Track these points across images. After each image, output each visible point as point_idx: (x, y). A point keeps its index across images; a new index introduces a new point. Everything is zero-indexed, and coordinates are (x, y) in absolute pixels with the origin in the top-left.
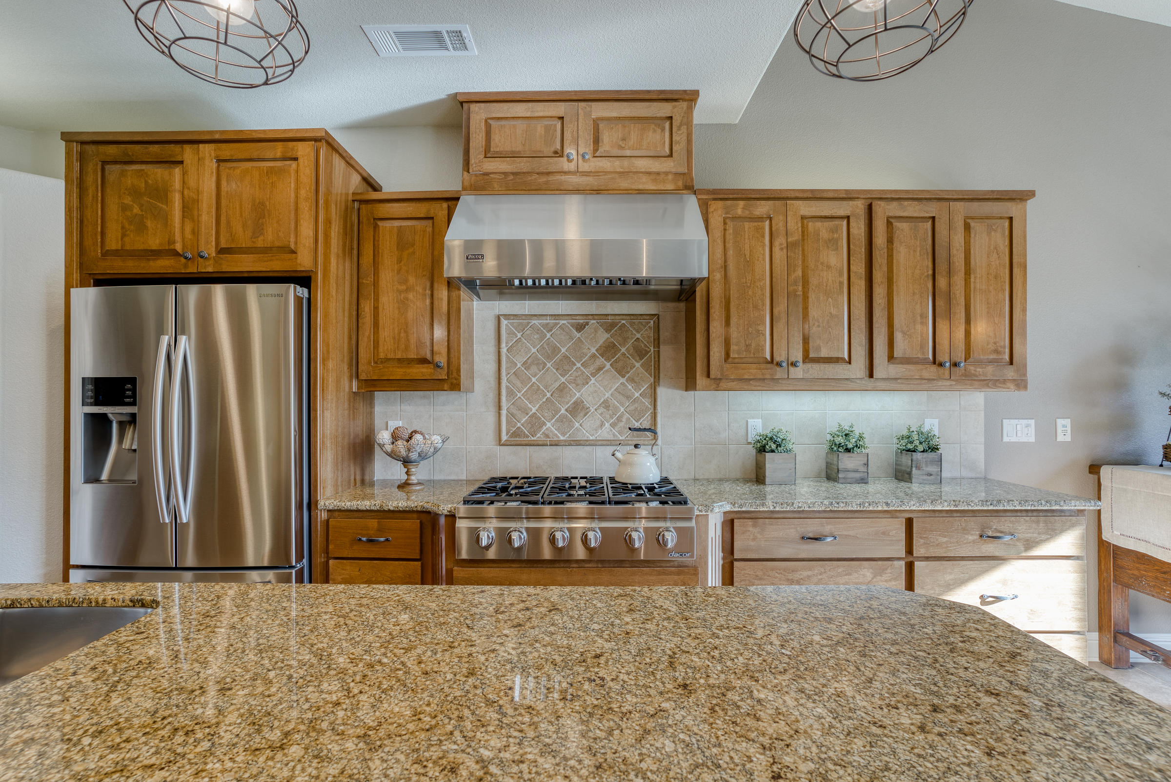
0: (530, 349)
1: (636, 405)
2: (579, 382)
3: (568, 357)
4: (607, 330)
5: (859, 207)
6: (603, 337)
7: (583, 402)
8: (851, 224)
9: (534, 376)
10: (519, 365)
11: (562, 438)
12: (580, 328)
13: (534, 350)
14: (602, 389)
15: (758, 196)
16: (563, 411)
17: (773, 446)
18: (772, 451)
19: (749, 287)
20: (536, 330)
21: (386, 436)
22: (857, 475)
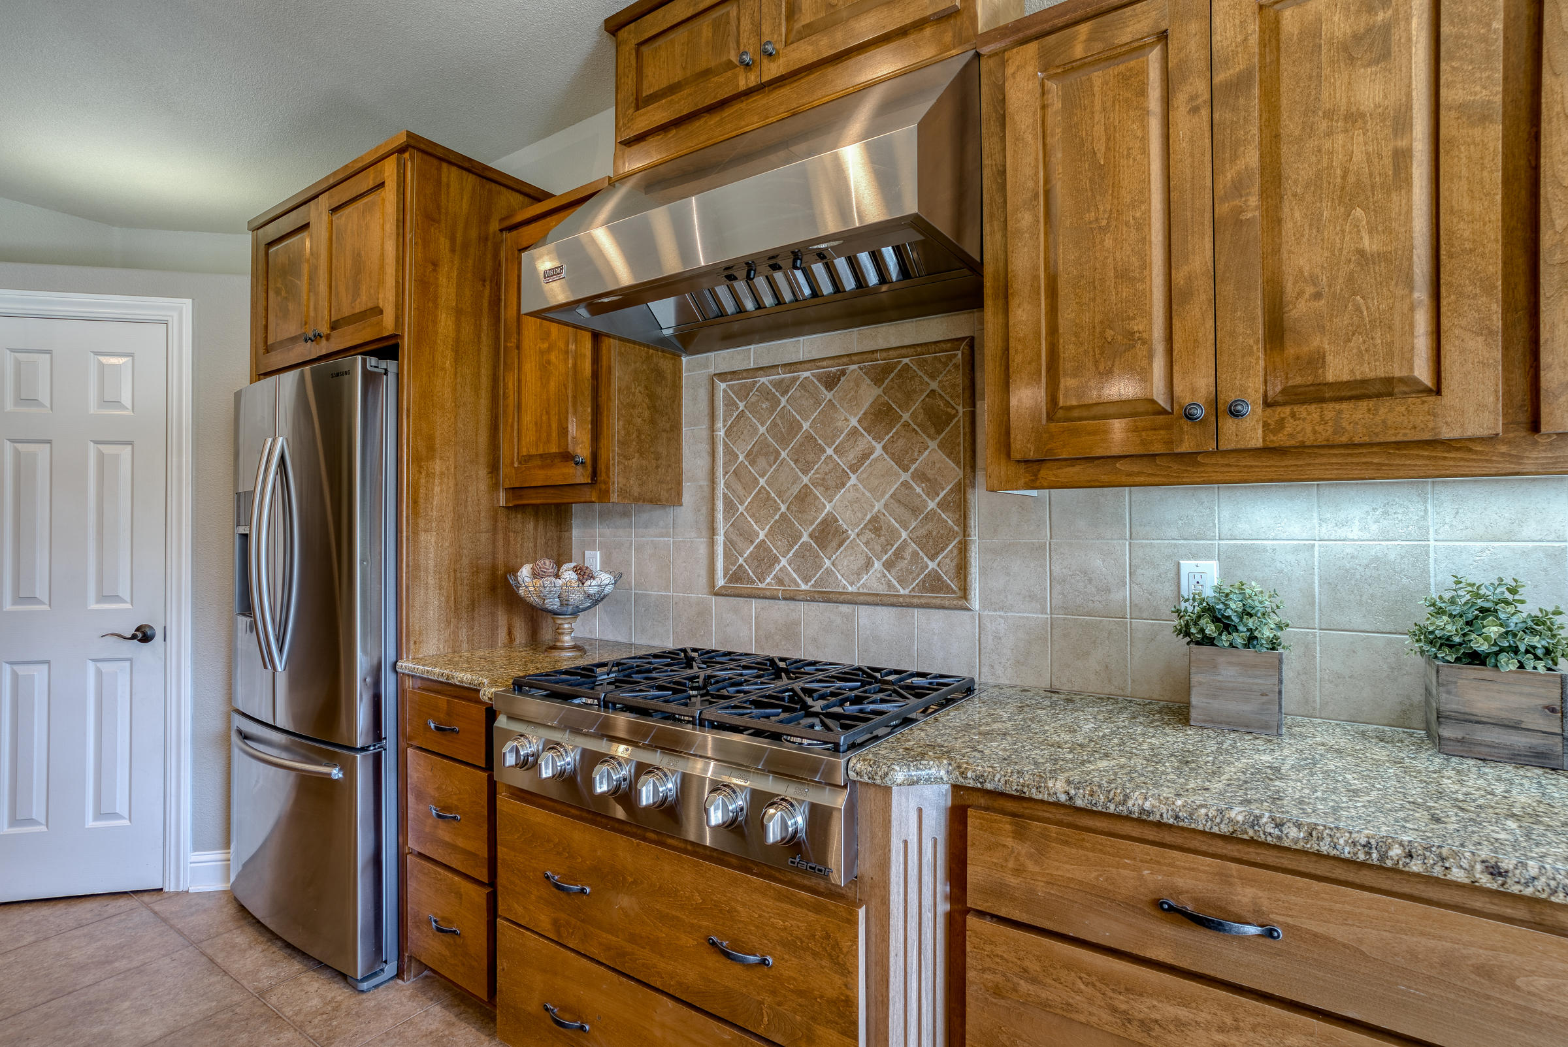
0: (757, 429)
1: (930, 526)
2: (830, 483)
3: (812, 437)
4: (877, 381)
6: (869, 393)
7: (837, 521)
9: (762, 476)
10: (741, 458)
11: (803, 587)
12: (831, 382)
13: (762, 430)
14: (868, 494)
16: (805, 538)
17: (1210, 629)
18: (1209, 641)
19: (1104, 230)
20: (765, 393)
21: (525, 572)
22: (1519, 740)
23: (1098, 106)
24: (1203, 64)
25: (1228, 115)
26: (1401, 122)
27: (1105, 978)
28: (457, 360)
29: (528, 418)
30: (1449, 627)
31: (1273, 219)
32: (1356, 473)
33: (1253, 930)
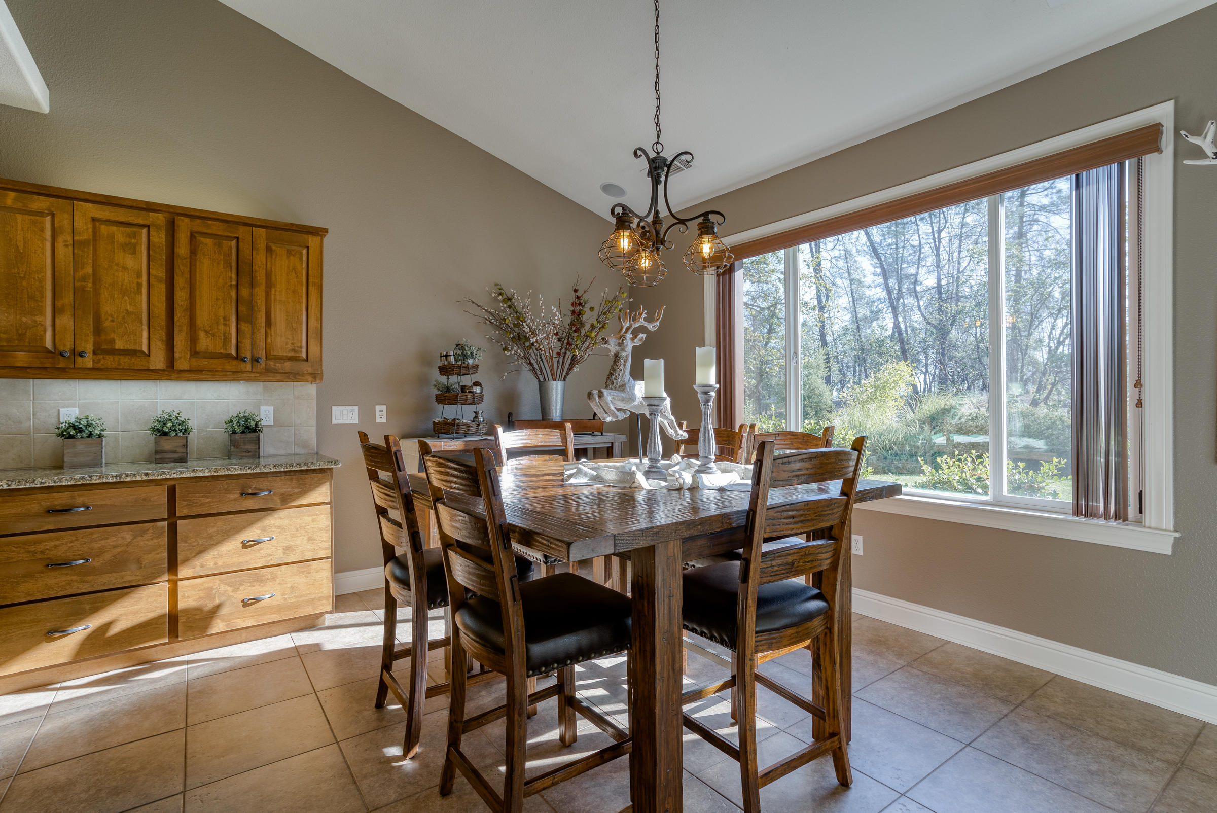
5: (160, 218)
8: (151, 233)
15: (34, 190)
17: (72, 432)
18: (71, 437)
19: (24, 278)
22: (176, 456)
23: (19, 227)
24: (70, 231)
25: (80, 252)
26: (139, 275)
27: (25, 543)
30: (159, 426)
31: (97, 293)
32: (125, 378)
33: (82, 509)
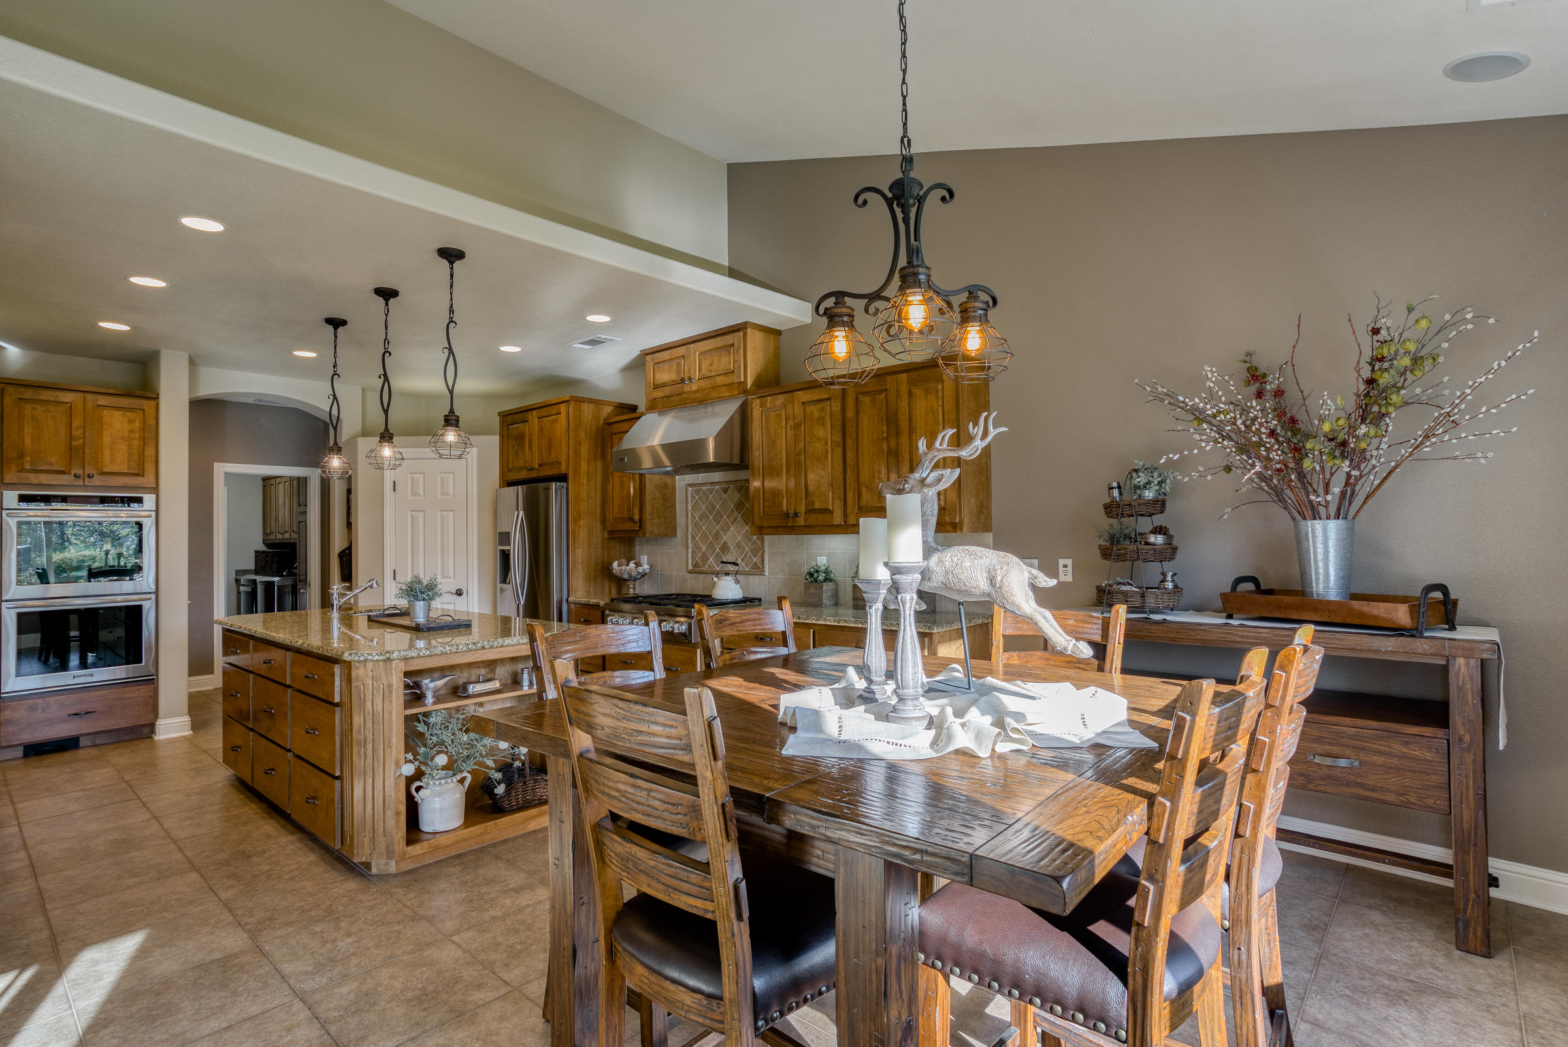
1: (753, 545)
2: (725, 529)
3: (720, 511)
5: (837, 389)
9: (704, 526)
10: (697, 518)
11: (717, 569)
13: (703, 508)
14: (737, 533)
15: (778, 392)
16: (718, 550)
20: (705, 494)
21: (615, 564)
24: (793, 417)
25: (797, 432)
26: (826, 443)
28: (588, 480)
29: (616, 503)
31: (806, 463)
